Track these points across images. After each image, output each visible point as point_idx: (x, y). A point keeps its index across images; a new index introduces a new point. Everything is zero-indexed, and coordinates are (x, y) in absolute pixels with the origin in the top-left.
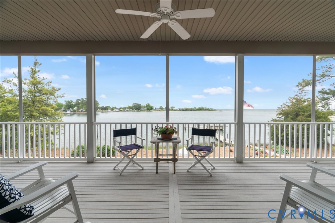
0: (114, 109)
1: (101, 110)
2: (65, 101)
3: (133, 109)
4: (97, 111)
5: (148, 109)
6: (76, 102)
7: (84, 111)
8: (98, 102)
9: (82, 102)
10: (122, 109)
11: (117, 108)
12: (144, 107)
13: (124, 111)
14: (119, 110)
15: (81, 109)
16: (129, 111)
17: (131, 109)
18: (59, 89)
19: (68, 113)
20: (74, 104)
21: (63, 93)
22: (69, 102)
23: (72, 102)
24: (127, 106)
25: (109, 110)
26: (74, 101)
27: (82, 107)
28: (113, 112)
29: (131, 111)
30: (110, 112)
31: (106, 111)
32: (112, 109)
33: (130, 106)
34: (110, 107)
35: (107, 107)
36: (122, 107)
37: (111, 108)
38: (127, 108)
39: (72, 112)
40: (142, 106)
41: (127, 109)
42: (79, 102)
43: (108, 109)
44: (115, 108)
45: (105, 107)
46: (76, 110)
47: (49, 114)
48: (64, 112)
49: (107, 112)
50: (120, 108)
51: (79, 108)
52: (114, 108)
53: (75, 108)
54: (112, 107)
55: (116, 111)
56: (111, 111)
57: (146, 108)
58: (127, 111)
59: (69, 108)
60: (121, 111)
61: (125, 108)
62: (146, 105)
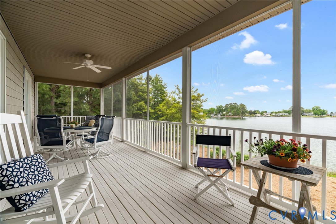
0: (264, 114)
1: (249, 114)
2: (217, 106)
3: (289, 114)
4: (244, 115)
5: (315, 114)
6: (225, 107)
7: (232, 115)
8: (246, 106)
9: (230, 107)
10: (274, 114)
11: (268, 112)
13: (277, 116)
14: (271, 115)
15: (230, 113)
16: (284, 116)
17: (288, 114)
18: (203, 95)
19: (219, 117)
20: (223, 109)
21: (206, 98)
22: (219, 107)
23: (222, 106)
24: (281, 110)
25: (258, 115)
26: (224, 105)
27: (230, 112)
28: (263, 116)
29: (287, 116)
30: (259, 117)
31: (254, 116)
32: (262, 114)
33: (286, 111)
34: (259, 112)
35: (256, 111)
36: (275, 112)
37: (261, 112)
38: (282, 112)
39: (222, 115)
40: (305, 109)
41: (281, 114)
42: (228, 107)
43: (256, 114)
44: (266, 112)
45: (253, 111)
46: (225, 114)
47: (196, 116)
48: (215, 116)
49: (256, 117)
50: (272, 113)
51: (227, 113)
52: (264, 112)
53: (225, 112)
55: (267, 115)
57: (312, 113)
58: (281, 116)
59: (219, 113)
60: (273, 116)
61: (279, 112)
62: (313, 108)
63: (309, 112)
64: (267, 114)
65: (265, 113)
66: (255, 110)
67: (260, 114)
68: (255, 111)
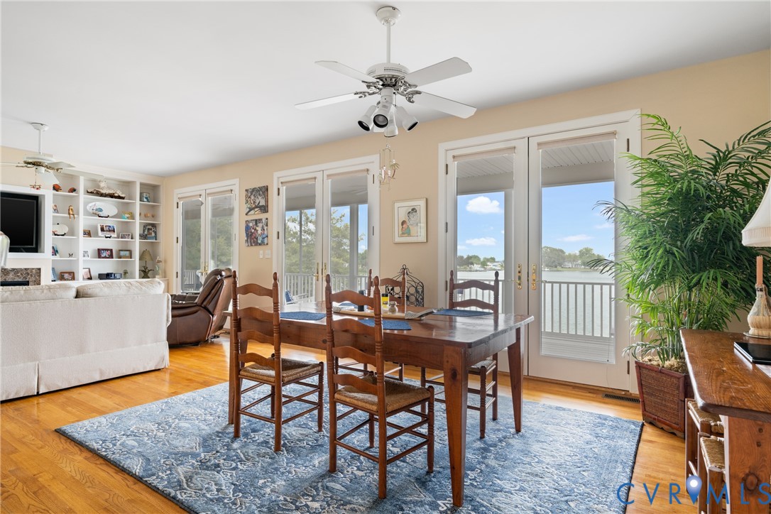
0: (488, 264)
11: (496, 260)
12: (573, 258)
25: (476, 267)
28: (485, 270)
30: (477, 271)
31: (468, 267)
32: (484, 264)
34: (479, 259)
37: (482, 260)
40: (567, 254)
43: (472, 264)
44: (493, 260)
45: (465, 257)
49: (470, 271)
52: (488, 260)
54: (485, 258)
55: (494, 267)
56: (478, 269)
57: (580, 262)
62: (580, 252)
63: (574, 261)
64: (495, 264)
65: (491, 262)
66: (470, 255)
67: (479, 266)
68: (469, 258)
